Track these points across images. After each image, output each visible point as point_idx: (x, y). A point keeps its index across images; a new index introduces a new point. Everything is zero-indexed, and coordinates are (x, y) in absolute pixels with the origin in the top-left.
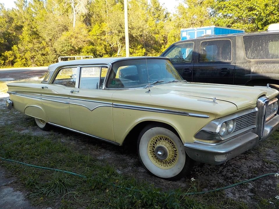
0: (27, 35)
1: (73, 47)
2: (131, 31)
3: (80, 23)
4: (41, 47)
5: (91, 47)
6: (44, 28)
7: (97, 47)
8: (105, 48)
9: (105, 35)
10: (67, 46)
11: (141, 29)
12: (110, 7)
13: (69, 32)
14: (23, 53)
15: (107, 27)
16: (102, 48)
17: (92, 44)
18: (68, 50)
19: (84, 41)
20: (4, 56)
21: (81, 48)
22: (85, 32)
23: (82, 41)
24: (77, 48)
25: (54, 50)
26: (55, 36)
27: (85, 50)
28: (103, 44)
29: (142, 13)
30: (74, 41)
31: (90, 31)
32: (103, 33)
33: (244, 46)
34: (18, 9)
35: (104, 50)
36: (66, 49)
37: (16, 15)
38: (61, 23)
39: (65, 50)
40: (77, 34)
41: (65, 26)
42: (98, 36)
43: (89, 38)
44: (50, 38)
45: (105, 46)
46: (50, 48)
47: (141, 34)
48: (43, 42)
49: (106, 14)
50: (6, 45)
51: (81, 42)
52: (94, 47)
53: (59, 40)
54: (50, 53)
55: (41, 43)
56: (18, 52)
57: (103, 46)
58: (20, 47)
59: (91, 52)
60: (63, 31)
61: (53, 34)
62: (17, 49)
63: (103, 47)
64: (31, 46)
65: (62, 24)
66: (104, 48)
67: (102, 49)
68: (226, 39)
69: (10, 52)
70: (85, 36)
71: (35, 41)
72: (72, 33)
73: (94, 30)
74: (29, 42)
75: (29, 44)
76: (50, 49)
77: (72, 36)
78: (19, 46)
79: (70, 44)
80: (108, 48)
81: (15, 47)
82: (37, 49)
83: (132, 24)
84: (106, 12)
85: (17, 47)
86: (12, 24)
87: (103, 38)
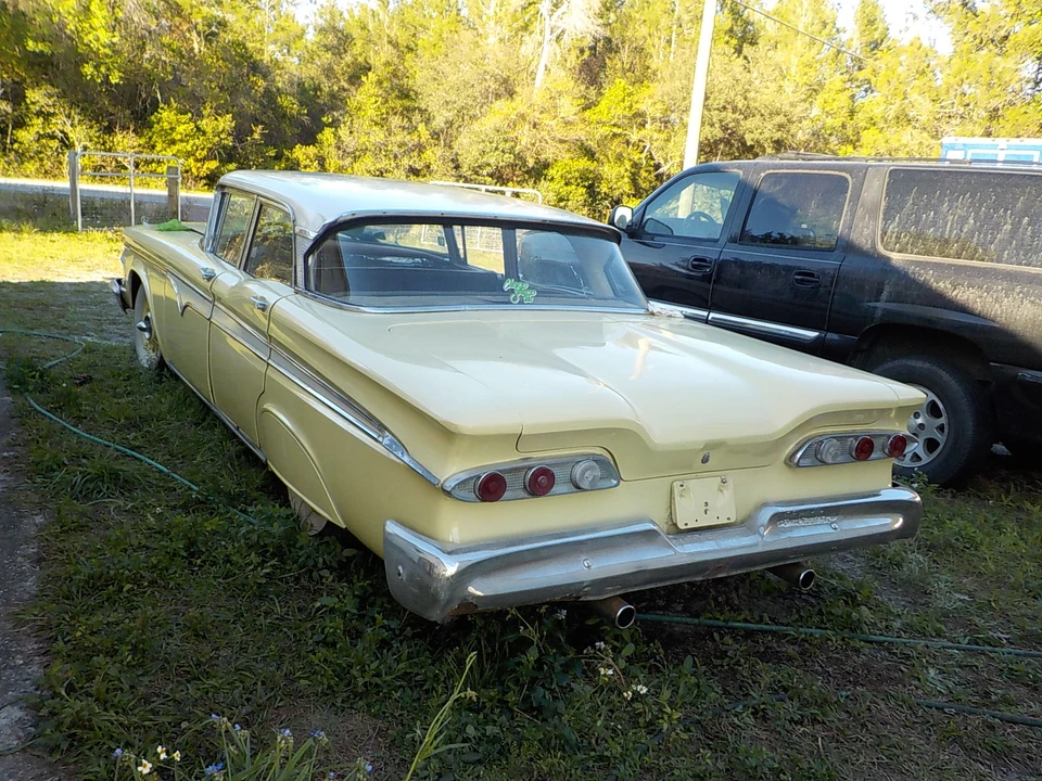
0: (373, 99)
1: (519, 157)
2: (742, 123)
3: (563, 74)
4: (410, 145)
5: (584, 163)
6: (435, 79)
7: (606, 169)
8: (633, 174)
9: (643, 125)
10: (497, 152)
11: (780, 119)
12: (689, 25)
13: (514, 105)
14: (350, 160)
15: (656, 98)
16: (623, 172)
17: (589, 154)
18: (501, 164)
19: (562, 141)
20: (288, 159)
21: (549, 165)
22: (568, 107)
23: (554, 139)
24: (531, 163)
25: (452, 160)
26: (465, 112)
27: (560, 173)
28: (630, 160)
29: (804, 59)
30: (525, 136)
31: (590, 108)
32: (639, 119)
33: (883, 203)
34: (376, 8)
35: (626, 180)
36: (492, 161)
37: (364, 28)
38: (492, 68)
39: (489, 165)
40: (542, 112)
41: (506, 81)
42: (614, 125)
43: (579, 132)
44: (450, 115)
45: (635, 165)
46: (439, 151)
47: (777, 135)
48: (421, 127)
49: (668, 49)
50: (302, 124)
51: (550, 141)
52: (592, 166)
53: (476, 126)
54: (436, 168)
55: (413, 129)
56: (333, 151)
57: (628, 165)
58: (343, 138)
59: (579, 181)
60: (498, 96)
61: (461, 103)
62: (333, 141)
63: (626, 170)
64: (378, 135)
65: (497, 71)
66: (628, 174)
67: (623, 177)
68: (837, 173)
69: (311, 150)
70: (567, 123)
71: (395, 121)
72: (522, 109)
73: (604, 104)
74: (376, 124)
75: (374, 128)
76: (439, 153)
77: (523, 117)
78: (343, 132)
79: (508, 145)
80: (644, 174)
81: (327, 135)
82: (396, 149)
83: (751, 95)
84: (669, 42)
85: (335, 135)
86: (343, 56)
87: (634, 137)
